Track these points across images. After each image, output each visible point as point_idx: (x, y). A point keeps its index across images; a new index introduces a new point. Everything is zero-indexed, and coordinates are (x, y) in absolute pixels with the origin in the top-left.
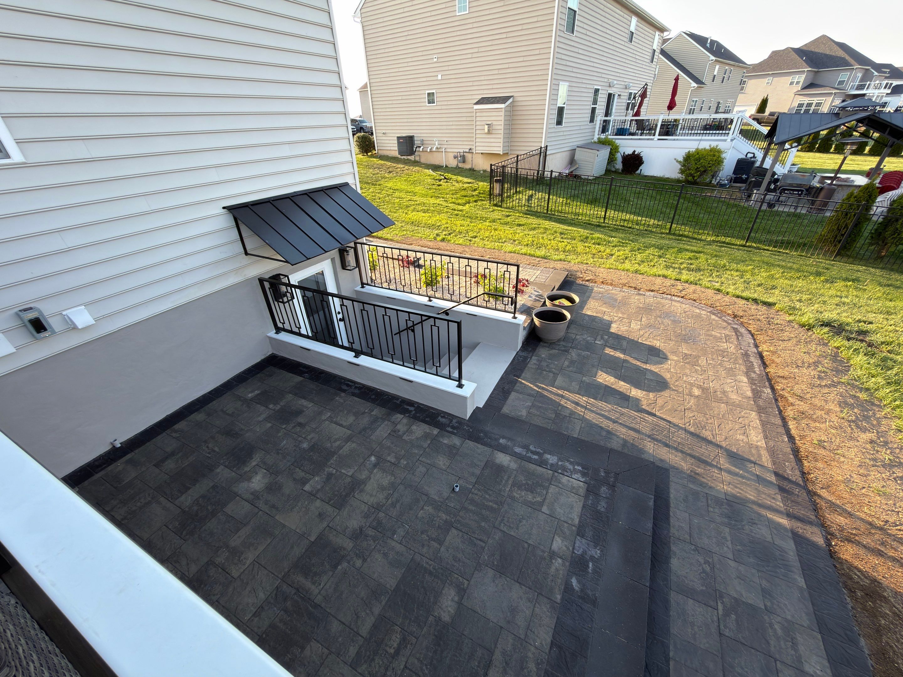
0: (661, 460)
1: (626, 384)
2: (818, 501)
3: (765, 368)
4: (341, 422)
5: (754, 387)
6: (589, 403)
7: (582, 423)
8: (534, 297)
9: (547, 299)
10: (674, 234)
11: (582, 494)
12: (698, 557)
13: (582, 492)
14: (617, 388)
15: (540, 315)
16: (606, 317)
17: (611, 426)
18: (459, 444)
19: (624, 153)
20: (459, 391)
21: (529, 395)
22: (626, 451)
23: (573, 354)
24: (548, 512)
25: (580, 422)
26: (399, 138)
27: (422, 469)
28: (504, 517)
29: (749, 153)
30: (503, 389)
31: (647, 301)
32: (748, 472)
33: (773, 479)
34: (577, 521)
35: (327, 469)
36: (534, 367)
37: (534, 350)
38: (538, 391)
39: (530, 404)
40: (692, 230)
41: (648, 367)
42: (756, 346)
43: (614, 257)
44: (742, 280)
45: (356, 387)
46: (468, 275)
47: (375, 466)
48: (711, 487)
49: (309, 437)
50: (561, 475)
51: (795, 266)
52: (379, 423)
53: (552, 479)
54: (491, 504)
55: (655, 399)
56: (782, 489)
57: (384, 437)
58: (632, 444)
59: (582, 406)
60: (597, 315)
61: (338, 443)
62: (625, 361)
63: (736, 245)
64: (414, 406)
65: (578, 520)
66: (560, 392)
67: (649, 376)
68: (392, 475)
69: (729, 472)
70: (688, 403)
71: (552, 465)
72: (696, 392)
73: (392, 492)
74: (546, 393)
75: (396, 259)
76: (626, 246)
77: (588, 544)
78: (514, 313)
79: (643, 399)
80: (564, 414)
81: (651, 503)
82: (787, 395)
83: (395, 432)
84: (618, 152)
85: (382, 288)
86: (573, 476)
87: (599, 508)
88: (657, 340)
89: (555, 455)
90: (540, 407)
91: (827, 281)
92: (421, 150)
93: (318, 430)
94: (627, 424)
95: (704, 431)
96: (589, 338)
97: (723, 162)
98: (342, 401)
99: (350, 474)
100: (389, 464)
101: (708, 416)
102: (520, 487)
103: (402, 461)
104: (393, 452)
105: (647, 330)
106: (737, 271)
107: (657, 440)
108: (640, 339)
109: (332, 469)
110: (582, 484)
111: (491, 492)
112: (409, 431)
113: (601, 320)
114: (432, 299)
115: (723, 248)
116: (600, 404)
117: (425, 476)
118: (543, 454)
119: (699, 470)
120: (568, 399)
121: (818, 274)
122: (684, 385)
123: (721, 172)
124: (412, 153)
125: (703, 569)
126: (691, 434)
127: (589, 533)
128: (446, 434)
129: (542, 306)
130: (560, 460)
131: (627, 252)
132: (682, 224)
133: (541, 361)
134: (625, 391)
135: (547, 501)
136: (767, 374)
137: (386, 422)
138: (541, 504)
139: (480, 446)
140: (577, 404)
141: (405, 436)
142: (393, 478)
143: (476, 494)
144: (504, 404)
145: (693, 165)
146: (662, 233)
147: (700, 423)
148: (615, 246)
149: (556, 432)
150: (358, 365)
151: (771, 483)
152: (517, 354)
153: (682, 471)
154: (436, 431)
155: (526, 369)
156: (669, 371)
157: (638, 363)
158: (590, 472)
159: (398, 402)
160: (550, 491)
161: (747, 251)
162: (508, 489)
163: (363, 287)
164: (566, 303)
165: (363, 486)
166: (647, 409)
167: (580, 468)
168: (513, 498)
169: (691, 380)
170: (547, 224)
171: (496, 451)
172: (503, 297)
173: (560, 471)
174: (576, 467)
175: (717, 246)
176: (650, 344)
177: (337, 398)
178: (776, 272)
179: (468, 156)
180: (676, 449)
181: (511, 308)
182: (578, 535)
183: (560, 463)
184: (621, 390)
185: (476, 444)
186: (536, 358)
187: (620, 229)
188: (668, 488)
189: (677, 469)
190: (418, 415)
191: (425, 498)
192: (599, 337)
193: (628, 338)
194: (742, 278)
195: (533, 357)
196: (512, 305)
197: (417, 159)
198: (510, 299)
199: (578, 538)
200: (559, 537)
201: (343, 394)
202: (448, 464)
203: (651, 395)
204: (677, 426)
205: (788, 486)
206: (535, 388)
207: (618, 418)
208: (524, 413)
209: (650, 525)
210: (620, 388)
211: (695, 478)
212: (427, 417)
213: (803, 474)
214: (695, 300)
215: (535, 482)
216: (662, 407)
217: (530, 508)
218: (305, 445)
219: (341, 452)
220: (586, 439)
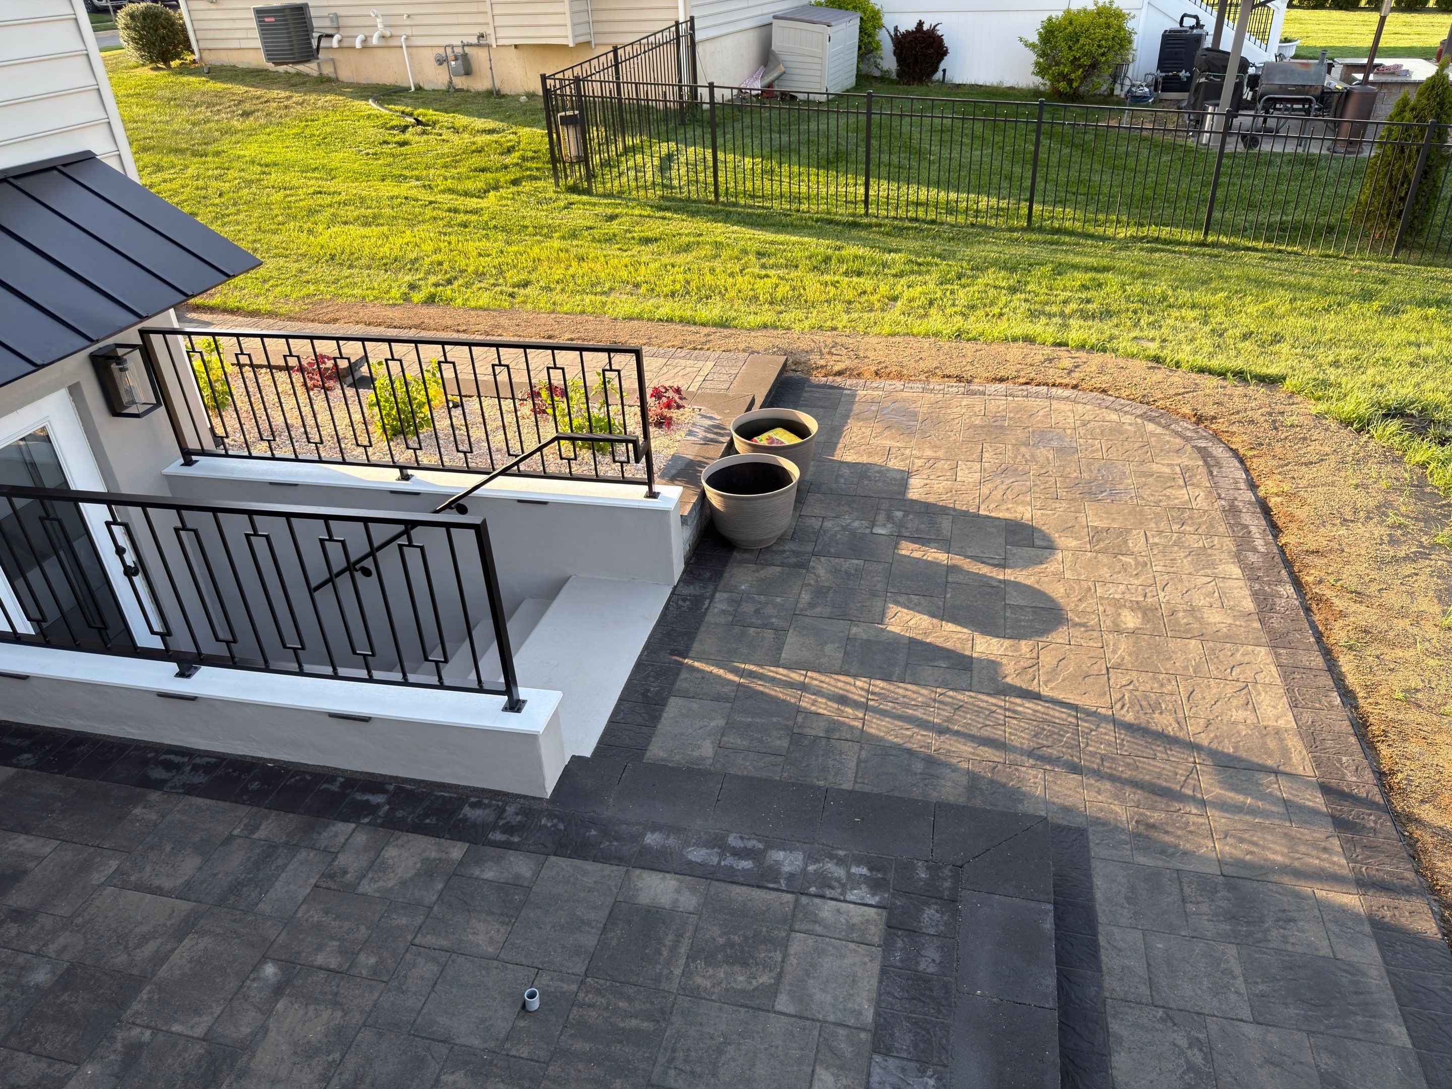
0: (1066, 810)
1: (959, 629)
2: (1417, 834)
3: (1276, 537)
4: (156, 882)
5: (1257, 587)
6: (873, 693)
7: (861, 748)
8: (701, 433)
9: (735, 435)
10: (1041, 230)
11: (876, 940)
12: (1175, 1035)
13: (875, 933)
14: (939, 642)
15: (720, 480)
16: (895, 464)
17: (934, 743)
18: (528, 874)
19: (896, 29)
20: (513, 722)
21: (718, 698)
22: (977, 802)
23: (821, 571)
24: (791, 1010)
25: (856, 747)
26: (260, 13)
27: (425, 969)
28: (674, 1051)
29: (1185, 15)
30: (645, 694)
31: (992, 406)
32: (1263, 797)
33: (1317, 801)
34: (869, 1016)
35: (120, 1035)
36: (722, 620)
37: (718, 575)
38: (739, 684)
39: (721, 722)
40: (1079, 214)
41: (1009, 575)
42: (1253, 486)
43: (899, 303)
44: (1207, 329)
45: (195, 768)
46: (505, 392)
47: (278, 990)
48: (1185, 853)
49: (52, 949)
50: (817, 901)
51: (1317, 283)
52: (280, 862)
53: (794, 915)
54: (634, 1022)
55: (1034, 655)
56: (1341, 824)
57: (301, 898)
58: (992, 782)
59: (856, 705)
60: (871, 460)
61: (150, 948)
62: (951, 569)
63: (1185, 243)
64: (384, 791)
65: (872, 1011)
66: (797, 676)
67: (1013, 599)
68: (336, 1004)
69: (1223, 806)
70: (1114, 652)
71: (791, 877)
72: (1131, 620)
73: (337, 1056)
74: (759, 686)
75: (280, 368)
76: (928, 271)
77: (903, 1070)
78: (650, 482)
79: (1004, 661)
80: (813, 733)
81: (1048, 925)
82: (1328, 593)
83: (332, 876)
84: (881, 26)
85: (250, 457)
86: (850, 897)
87: (922, 967)
88: (1023, 503)
89: (797, 849)
90: (749, 725)
91: (1385, 310)
92: (335, 42)
93: (80, 920)
94: (974, 731)
95: (1156, 716)
96: (856, 524)
97: (1130, 42)
98: (154, 817)
99: (199, 1032)
100: (322, 975)
101: (1161, 676)
102: (710, 960)
103: (362, 957)
104: (332, 938)
105: (999, 481)
106: (1193, 306)
107: (1049, 760)
108: (982, 507)
109: (139, 1030)
110: (872, 911)
111: (630, 991)
112: (376, 865)
113: (883, 471)
114: (410, 472)
115: (1157, 255)
116: (901, 691)
117: (438, 987)
118: (765, 850)
119: (1156, 817)
120: (818, 692)
121: (1367, 296)
122: (1101, 608)
123: (1131, 66)
124: (309, 54)
125: (1187, 1061)
126: (1130, 728)
127: (903, 1039)
128: (490, 851)
129: (723, 455)
130: (810, 858)
131: (931, 286)
132: (1055, 203)
133: (738, 603)
134: (958, 647)
135: (787, 979)
136: (1282, 550)
137: (303, 854)
138: (773, 991)
139: (589, 866)
140: (843, 700)
141: (365, 882)
142: (339, 1014)
143: (589, 1006)
144: (649, 738)
145: (1065, 55)
146: (1011, 230)
147: (1146, 698)
148: (900, 275)
149: (794, 784)
150: (193, 699)
151: (1315, 812)
152: (673, 593)
153: (1116, 827)
154: (457, 851)
155: (703, 629)
156: (1060, 577)
157: (985, 570)
158: (891, 876)
159: (335, 788)
160: (792, 951)
161: (1211, 256)
162: (677, 972)
163: (188, 463)
164: (786, 438)
165: (245, 1058)
166: (1018, 682)
167: (864, 871)
168: (695, 994)
169: (1116, 592)
170: (719, 231)
171: (638, 872)
172: (612, 442)
173: (813, 890)
174: (854, 870)
175: (1141, 249)
176: (1007, 515)
177: (137, 811)
178: (1278, 299)
179: (479, 57)
180: (1098, 774)
181: (637, 470)
182: (876, 1050)
183: (811, 868)
184: (948, 645)
185: (578, 863)
186: (726, 595)
187: (908, 228)
188: (1089, 877)
189: (1105, 824)
190: (400, 814)
191: (444, 1050)
192: (881, 518)
193: (954, 509)
194: (1206, 323)
195: (717, 595)
196: (637, 461)
197: (328, 70)
198: (631, 446)
199: (878, 1058)
200: (827, 1068)
201: (154, 796)
202: (500, 938)
203: (1025, 646)
204: (1095, 714)
205: (1351, 813)
206: (731, 676)
207: (949, 719)
208: (707, 750)
209: (1050, 982)
210: (947, 639)
211: (1147, 837)
212: (426, 816)
213: (1380, 775)
214: (1104, 391)
215: (749, 933)
216: (1054, 672)
217: (743, 1010)
218: (41, 976)
219: (163, 972)
220: (875, 791)
